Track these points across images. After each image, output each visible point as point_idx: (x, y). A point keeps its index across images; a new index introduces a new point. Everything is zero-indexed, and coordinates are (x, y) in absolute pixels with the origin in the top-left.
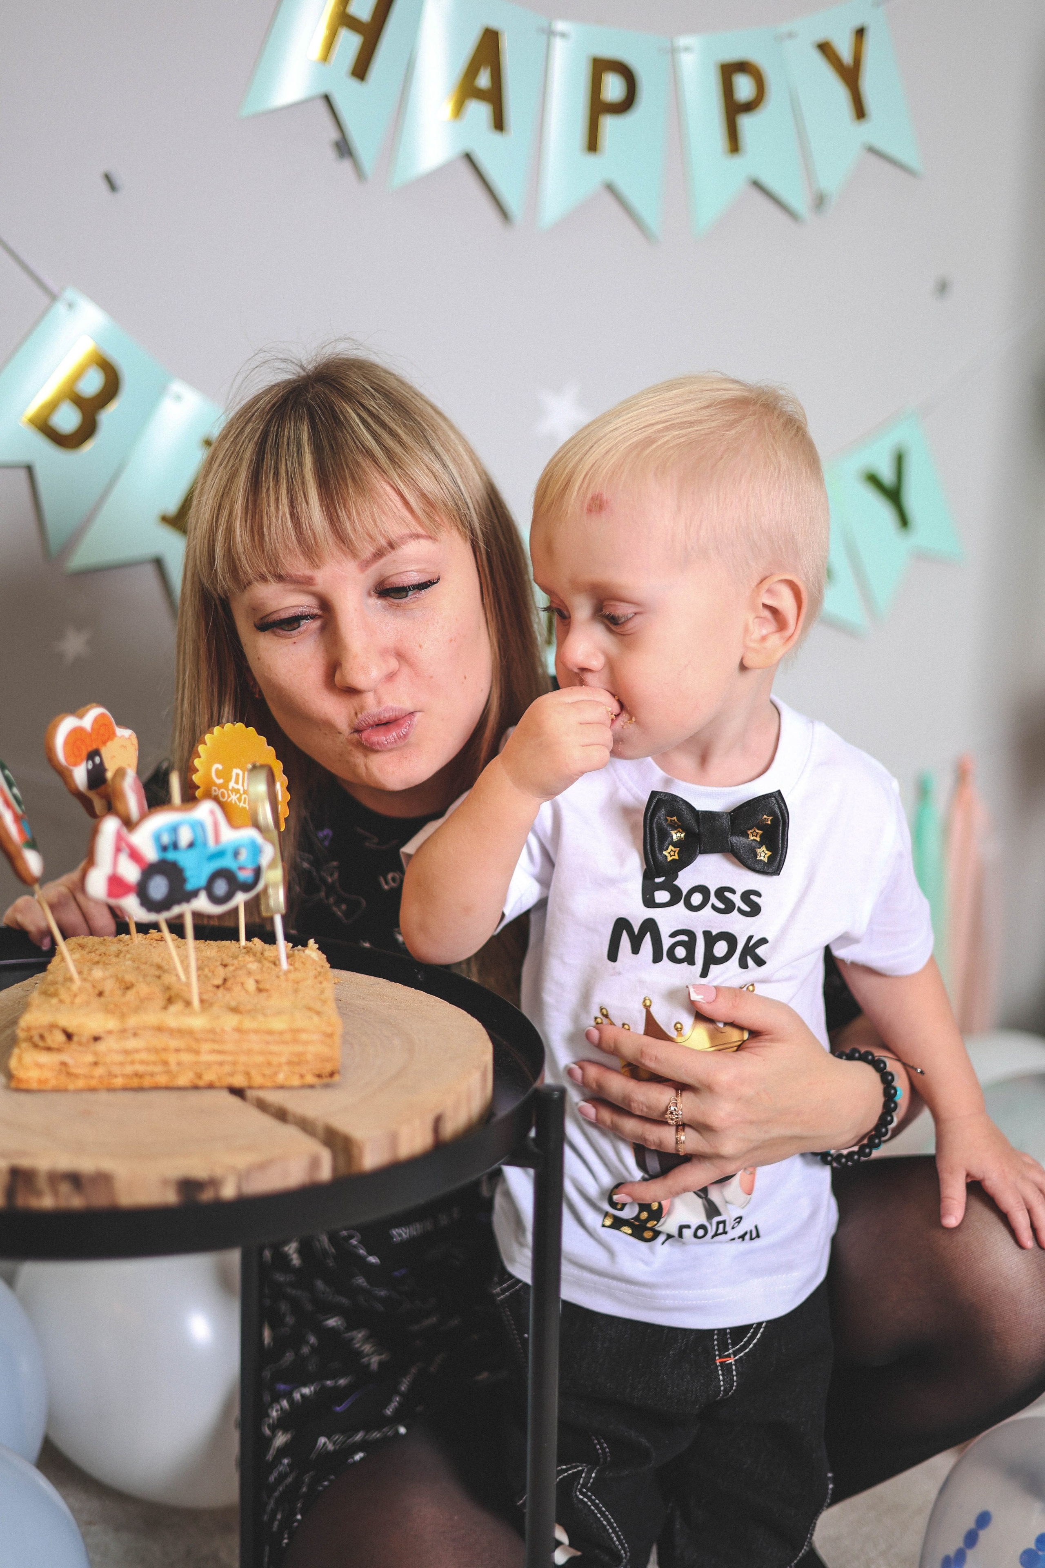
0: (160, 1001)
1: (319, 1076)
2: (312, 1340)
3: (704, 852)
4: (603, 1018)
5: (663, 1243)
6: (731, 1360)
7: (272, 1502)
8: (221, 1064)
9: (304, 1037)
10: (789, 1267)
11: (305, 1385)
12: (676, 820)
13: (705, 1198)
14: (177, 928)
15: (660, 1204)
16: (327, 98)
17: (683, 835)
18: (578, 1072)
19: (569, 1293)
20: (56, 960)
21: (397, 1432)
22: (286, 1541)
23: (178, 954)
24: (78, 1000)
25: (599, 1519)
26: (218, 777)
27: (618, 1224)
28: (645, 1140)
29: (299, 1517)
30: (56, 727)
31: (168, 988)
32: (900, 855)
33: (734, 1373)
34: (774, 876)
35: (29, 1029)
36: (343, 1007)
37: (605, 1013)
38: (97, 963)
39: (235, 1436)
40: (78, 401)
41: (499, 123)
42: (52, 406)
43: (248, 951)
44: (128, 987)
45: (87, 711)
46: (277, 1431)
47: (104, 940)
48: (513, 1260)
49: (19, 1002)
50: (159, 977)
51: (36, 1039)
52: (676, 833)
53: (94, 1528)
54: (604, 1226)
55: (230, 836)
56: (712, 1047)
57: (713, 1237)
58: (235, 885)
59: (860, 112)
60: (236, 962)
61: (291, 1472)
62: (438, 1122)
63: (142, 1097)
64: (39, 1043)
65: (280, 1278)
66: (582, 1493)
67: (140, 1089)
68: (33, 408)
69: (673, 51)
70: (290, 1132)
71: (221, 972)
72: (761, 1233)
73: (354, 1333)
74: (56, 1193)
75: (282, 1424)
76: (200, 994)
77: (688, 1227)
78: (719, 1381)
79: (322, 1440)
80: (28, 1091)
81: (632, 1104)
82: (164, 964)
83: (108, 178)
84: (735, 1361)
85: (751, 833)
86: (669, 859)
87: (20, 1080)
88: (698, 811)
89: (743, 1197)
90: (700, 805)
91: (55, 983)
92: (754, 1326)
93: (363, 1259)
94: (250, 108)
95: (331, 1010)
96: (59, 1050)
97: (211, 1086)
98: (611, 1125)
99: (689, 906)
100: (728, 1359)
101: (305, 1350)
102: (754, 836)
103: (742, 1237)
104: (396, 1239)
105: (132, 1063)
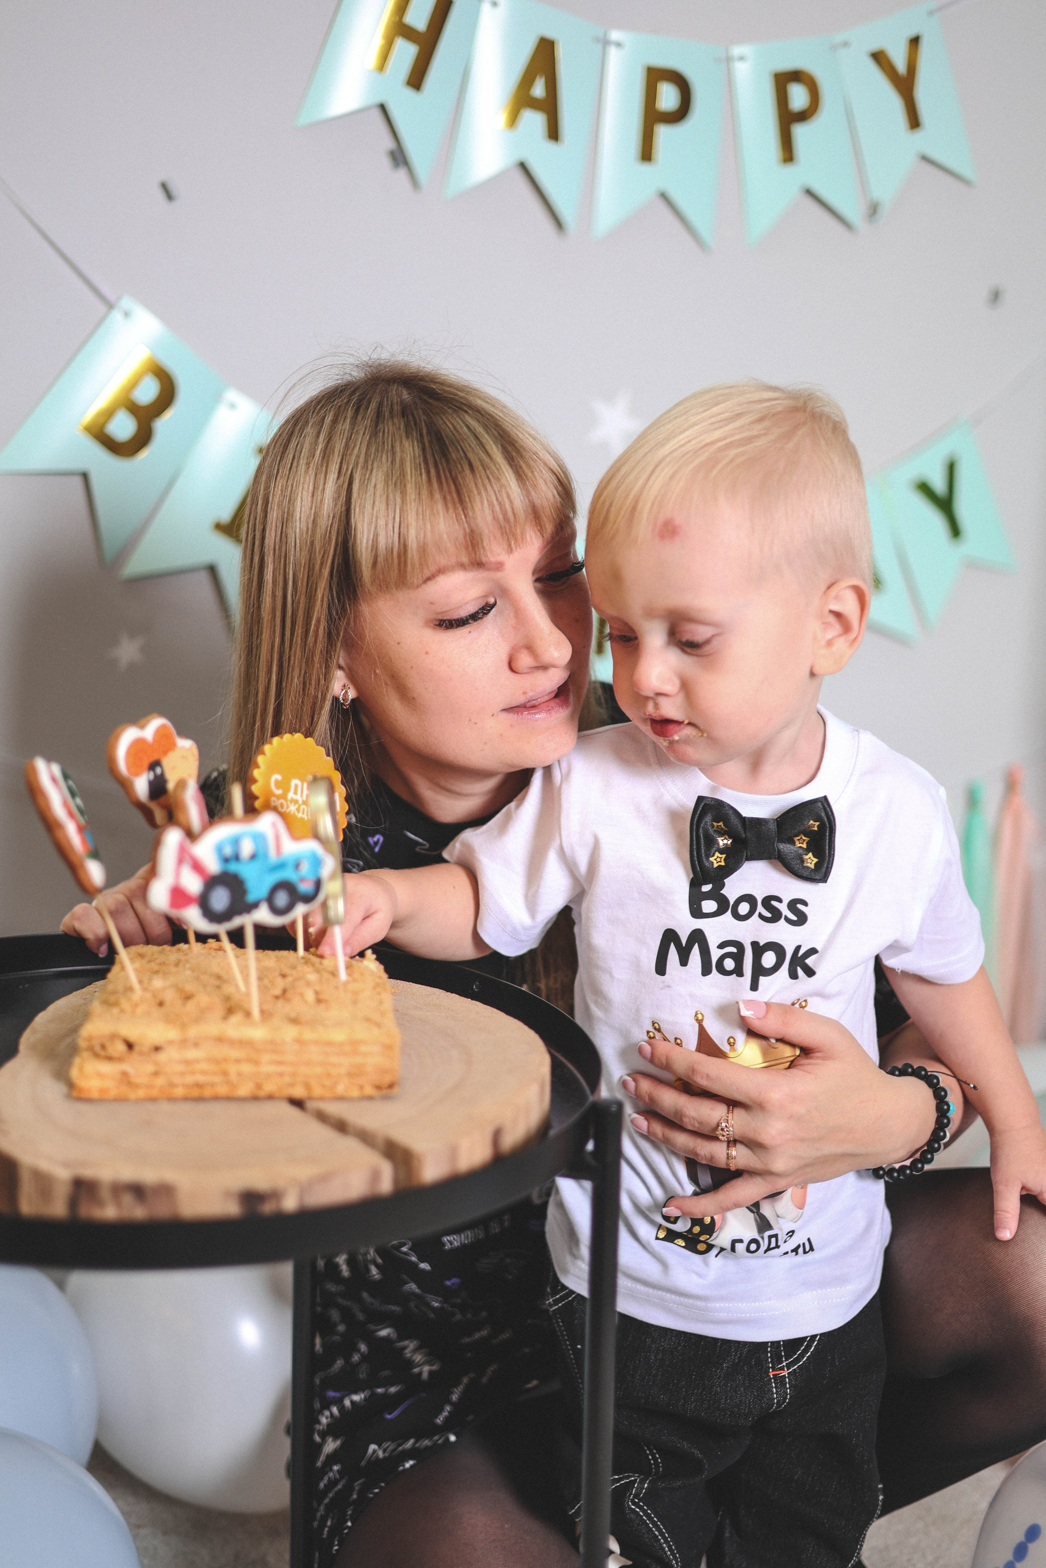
0: (219, 1012)
1: (378, 1087)
2: (363, 1347)
3: (751, 858)
4: (656, 1033)
5: (716, 1256)
6: (785, 1373)
7: (322, 1508)
8: (281, 1075)
9: (363, 1048)
10: (842, 1280)
11: (356, 1392)
12: (722, 826)
13: (757, 1212)
14: (237, 938)
15: (712, 1218)
16: (383, 108)
17: (729, 842)
18: (632, 1085)
19: (625, 1305)
20: (115, 969)
21: (447, 1439)
22: (336, 1548)
23: (239, 965)
24: (139, 1010)
25: (651, 1529)
26: (277, 788)
27: (671, 1236)
28: (697, 1154)
29: (349, 1524)
30: (117, 738)
31: (227, 998)
32: (949, 863)
33: (788, 1386)
34: (821, 884)
35: (90, 1039)
36: (402, 1017)
37: (657, 1027)
38: (157, 972)
39: (286, 1444)
40: (134, 409)
41: (554, 133)
42: (108, 414)
43: (307, 962)
44: (188, 997)
45: (148, 722)
46: (327, 1438)
47: (163, 949)
48: (566, 1272)
49: (78, 1011)
50: (219, 987)
51: (97, 1049)
52: (722, 840)
53: (144, 1531)
54: (657, 1238)
55: (291, 848)
56: (765, 1062)
57: (766, 1252)
58: (296, 896)
59: (914, 121)
60: (294, 972)
61: (341, 1478)
62: (497, 1135)
63: (202, 1107)
64: (101, 1052)
65: (332, 1287)
66: (634, 1503)
67: (200, 1099)
68: (90, 415)
69: (729, 60)
70: (350, 1144)
71: (280, 983)
72: (814, 1247)
73: (406, 1343)
74: (118, 1204)
75: (332, 1430)
76: (261, 1004)
77: (741, 1241)
78: (773, 1393)
79: (373, 1447)
80: (89, 1100)
81: (684, 1119)
82: (223, 974)
83: (164, 187)
84: (788, 1373)
85: (798, 840)
86: (716, 865)
87: (80, 1090)
88: (745, 817)
89: (795, 1212)
90: (747, 812)
91: (114, 992)
92: (808, 1339)
93: (415, 1266)
94: (305, 118)
95: (390, 1021)
96: (120, 1059)
97: (270, 1097)
98: (662, 1139)
99: (737, 916)
100: (782, 1372)
101: (356, 1358)
102: (801, 843)
103: (795, 1250)
104: (448, 1247)
105: (193, 1073)
